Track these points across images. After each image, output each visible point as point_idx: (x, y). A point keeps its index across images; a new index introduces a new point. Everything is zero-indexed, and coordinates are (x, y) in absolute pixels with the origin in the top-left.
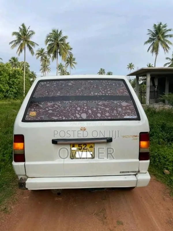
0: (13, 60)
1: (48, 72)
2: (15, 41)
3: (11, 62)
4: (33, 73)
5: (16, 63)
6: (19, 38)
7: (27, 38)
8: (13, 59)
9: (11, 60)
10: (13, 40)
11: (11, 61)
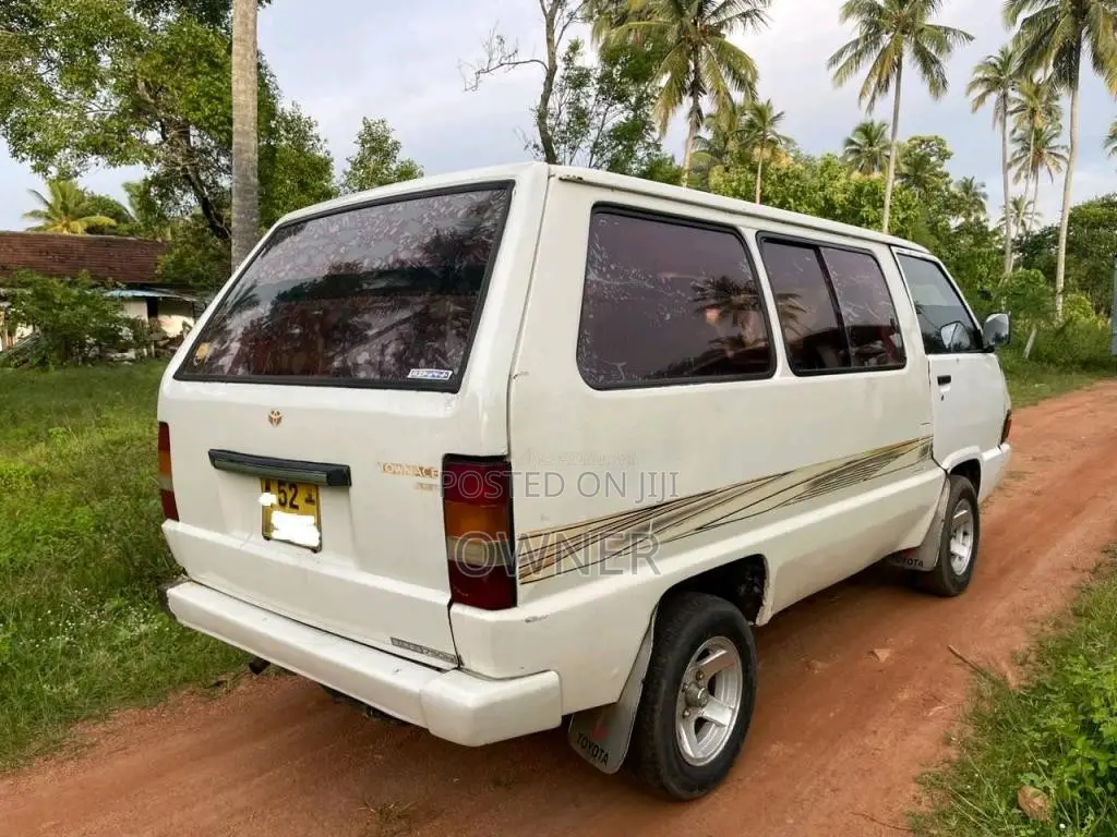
0: (860, 140)
1: (1053, 169)
2: (856, 42)
3: (854, 147)
4: (967, 186)
5: (876, 149)
6: (870, 24)
7: (913, 16)
8: (859, 133)
9: (855, 139)
10: (845, 44)
11: (852, 143)
